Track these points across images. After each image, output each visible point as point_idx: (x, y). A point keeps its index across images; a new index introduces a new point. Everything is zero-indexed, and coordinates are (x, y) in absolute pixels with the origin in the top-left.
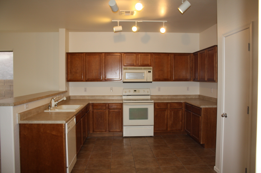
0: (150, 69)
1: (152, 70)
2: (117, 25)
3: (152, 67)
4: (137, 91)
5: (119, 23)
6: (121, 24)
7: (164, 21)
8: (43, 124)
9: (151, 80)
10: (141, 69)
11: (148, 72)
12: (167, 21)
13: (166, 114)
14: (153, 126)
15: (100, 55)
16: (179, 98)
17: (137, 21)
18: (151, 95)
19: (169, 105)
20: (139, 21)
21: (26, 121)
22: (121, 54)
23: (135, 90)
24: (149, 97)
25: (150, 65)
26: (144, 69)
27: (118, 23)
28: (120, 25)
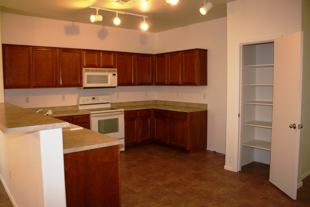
0: (115, 71)
1: (117, 72)
2: (95, 14)
3: (116, 69)
4: (95, 98)
5: (98, 11)
6: (101, 12)
7: (145, 17)
8: (91, 150)
9: (116, 85)
10: (105, 71)
11: (112, 75)
12: (147, 17)
13: (136, 123)
14: (124, 139)
15: (53, 51)
16: (138, 105)
17: (118, 12)
18: (111, 103)
19: (138, 113)
20: (121, 13)
21: (73, 149)
22: (81, 51)
23: (94, 97)
24: (109, 106)
25: (113, 66)
26: (109, 71)
27: (96, 11)
28: (99, 14)
